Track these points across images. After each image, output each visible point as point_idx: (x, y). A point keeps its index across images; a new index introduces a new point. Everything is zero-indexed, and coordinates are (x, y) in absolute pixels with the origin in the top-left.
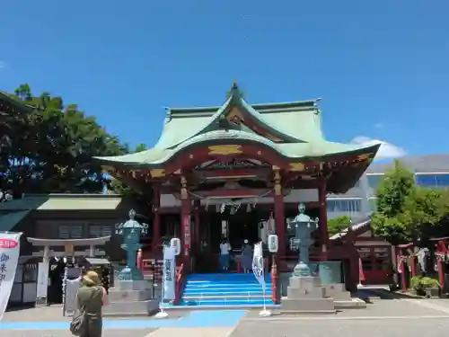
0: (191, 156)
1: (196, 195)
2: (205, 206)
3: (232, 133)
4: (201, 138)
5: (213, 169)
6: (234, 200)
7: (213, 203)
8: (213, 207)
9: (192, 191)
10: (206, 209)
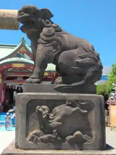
0: (5, 67)
1: (5, 82)
2: (9, 86)
3: (22, 59)
4: (9, 60)
5: (12, 72)
6: (20, 84)
7: (12, 85)
8: (12, 86)
9: (4, 80)
10: (10, 87)
